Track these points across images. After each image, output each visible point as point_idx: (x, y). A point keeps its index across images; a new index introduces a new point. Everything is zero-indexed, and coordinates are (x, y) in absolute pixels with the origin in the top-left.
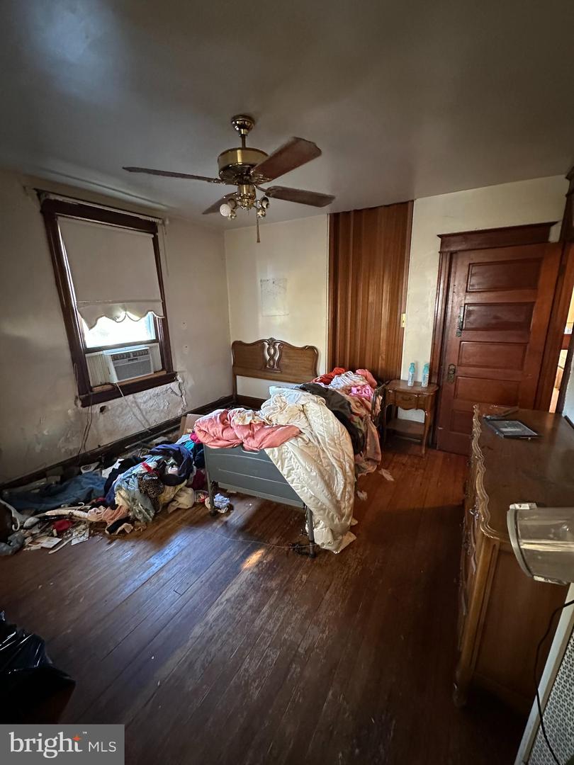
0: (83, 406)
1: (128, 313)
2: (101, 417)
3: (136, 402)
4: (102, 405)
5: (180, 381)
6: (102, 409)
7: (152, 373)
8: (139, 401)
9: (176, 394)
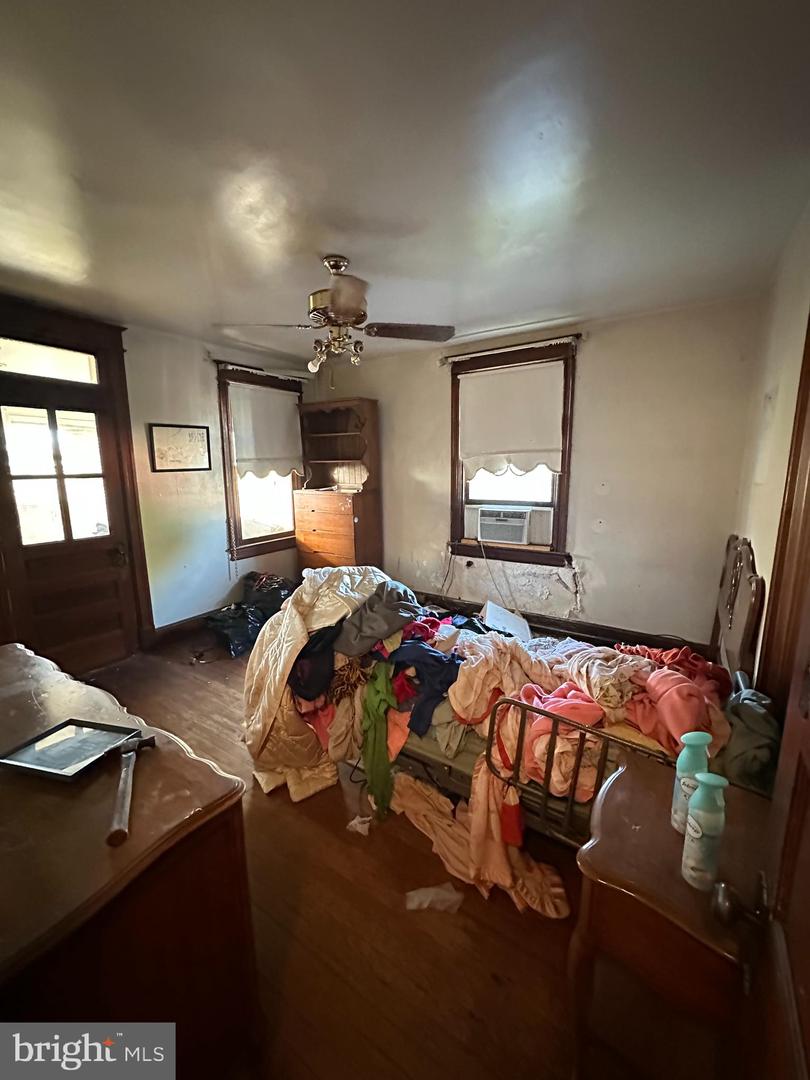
0: (452, 553)
1: (511, 465)
2: (467, 572)
3: (504, 572)
4: (469, 559)
5: (577, 570)
6: (469, 564)
7: (525, 543)
8: (508, 572)
9: (567, 587)
